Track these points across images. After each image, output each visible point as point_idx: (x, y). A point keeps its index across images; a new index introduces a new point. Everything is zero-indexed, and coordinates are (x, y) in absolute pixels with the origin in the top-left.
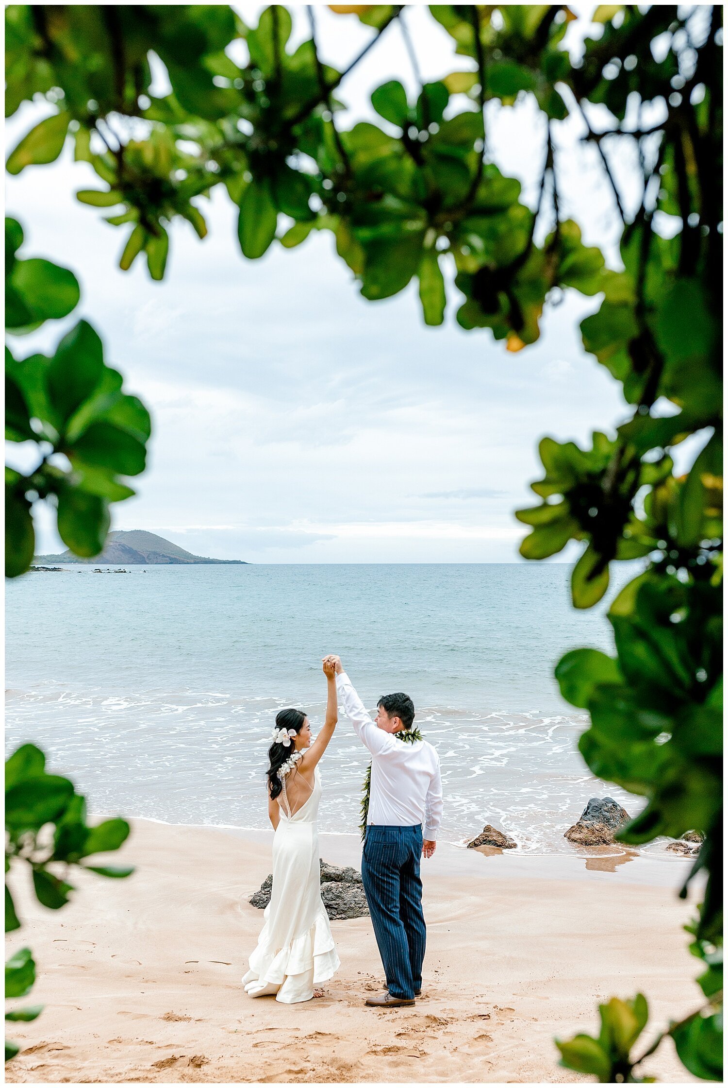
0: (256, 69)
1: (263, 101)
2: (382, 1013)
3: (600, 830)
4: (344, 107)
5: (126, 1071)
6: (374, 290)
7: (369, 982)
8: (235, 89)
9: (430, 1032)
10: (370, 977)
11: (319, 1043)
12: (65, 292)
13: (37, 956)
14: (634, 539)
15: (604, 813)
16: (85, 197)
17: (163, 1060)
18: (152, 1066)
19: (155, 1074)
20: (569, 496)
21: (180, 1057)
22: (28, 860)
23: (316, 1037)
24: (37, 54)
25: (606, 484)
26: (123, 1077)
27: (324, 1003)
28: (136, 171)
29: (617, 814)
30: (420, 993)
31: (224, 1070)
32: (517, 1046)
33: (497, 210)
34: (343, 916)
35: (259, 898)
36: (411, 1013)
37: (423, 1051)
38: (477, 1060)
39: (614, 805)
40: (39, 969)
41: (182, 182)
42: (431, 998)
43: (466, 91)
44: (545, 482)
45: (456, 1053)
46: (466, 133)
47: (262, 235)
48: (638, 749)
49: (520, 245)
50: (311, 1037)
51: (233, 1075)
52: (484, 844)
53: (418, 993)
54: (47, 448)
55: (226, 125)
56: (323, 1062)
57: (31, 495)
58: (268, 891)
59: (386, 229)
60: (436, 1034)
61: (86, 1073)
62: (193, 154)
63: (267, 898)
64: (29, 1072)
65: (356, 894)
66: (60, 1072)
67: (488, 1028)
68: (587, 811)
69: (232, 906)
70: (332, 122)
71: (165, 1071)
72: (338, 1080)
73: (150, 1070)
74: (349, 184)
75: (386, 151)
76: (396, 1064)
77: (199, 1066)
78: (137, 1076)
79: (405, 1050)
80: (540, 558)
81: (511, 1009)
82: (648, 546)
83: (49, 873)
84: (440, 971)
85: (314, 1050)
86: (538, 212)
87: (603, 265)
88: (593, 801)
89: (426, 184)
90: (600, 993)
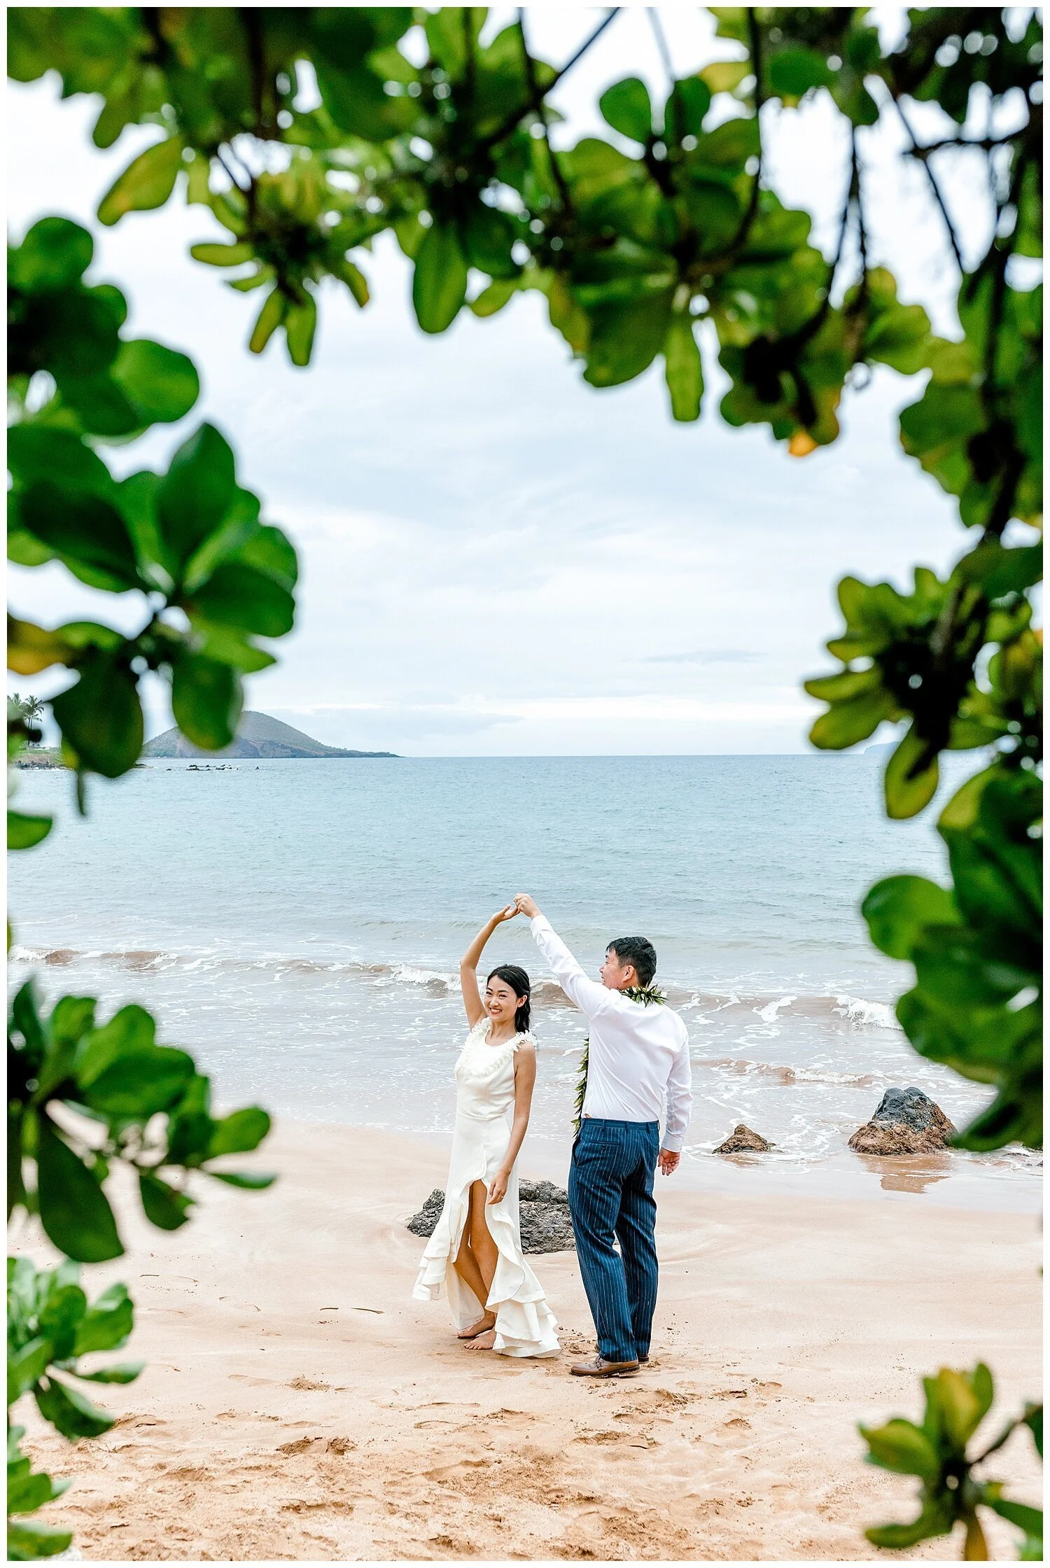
0: (439, 69)
1: (448, 112)
2: (593, 1385)
3: (902, 1134)
4: (561, 118)
5: (242, 1456)
6: (603, 373)
7: (575, 1342)
8: (409, 97)
9: (661, 1413)
10: (576, 1335)
11: (506, 1424)
12: (174, 386)
13: (134, 1294)
14: (974, 719)
15: (907, 1110)
16: (202, 253)
17: (291, 1443)
18: (277, 1450)
19: (281, 1461)
20: (880, 659)
21: (316, 1439)
22: (133, 1163)
23: (502, 1417)
24: (146, 59)
25: (937, 643)
26: (237, 1465)
27: (513, 1370)
28: (273, 215)
29: (927, 1111)
30: (647, 1360)
31: (376, 1459)
32: (785, 1436)
33: (776, 256)
34: (538, 1249)
35: (420, 1221)
36: (634, 1385)
37: (652, 1439)
38: (729, 1455)
39: (921, 1099)
40: (139, 1312)
41: (334, 228)
42: (663, 1365)
43: (731, 89)
44: (847, 640)
45: (698, 1444)
46: (735, 149)
47: (446, 301)
48: (982, 1017)
49: (811, 306)
50: (495, 1416)
51: (388, 1466)
52: (736, 1151)
53: (643, 1358)
54: (158, 600)
55: (396, 148)
56: (513, 1452)
57: (138, 664)
58: (433, 1213)
59: (620, 287)
60: (670, 1417)
61: (188, 1457)
62: (349, 190)
63: (431, 1222)
64: (111, 1454)
65: (557, 1219)
66: (153, 1455)
67: (745, 1410)
68: (883, 1106)
69: (383, 1232)
70: (546, 139)
71: (295, 1458)
72: (534, 1477)
73: (274, 1456)
74: (568, 225)
75: (621, 177)
76: (615, 1457)
77: (341, 1452)
78: (257, 1464)
79: (627, 1438)
80: (841, 746)
81: (776, 1384)
82: (995, 729)
83: (161, 1182)
84: (675, 1328)
85: (500, 1435)
86: (838, 258)
87: (929, 330)
88: (892, 1093)
89: (676, 222)
90: (903, 1365)
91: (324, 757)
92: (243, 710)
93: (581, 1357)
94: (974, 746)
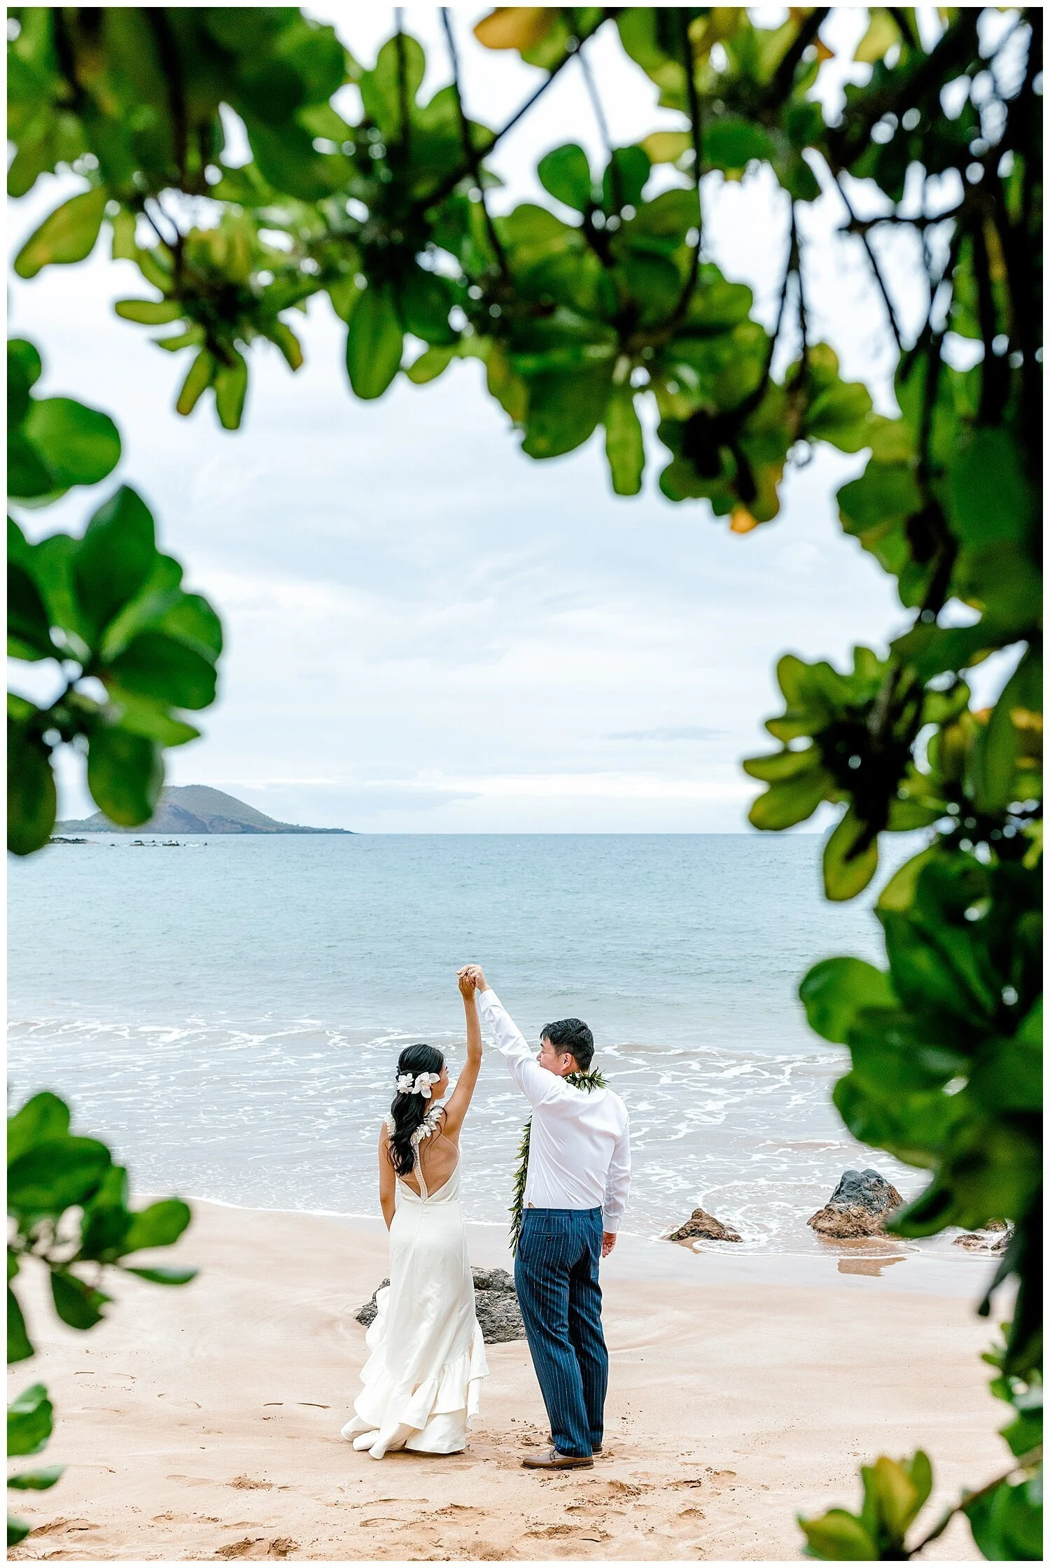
0: (373, 128)
1: (384, 173)
2: (546, 1478)
3: (859, 1216)
4: (499, 182)
6: (542, 444)
7: (527, 1434)
8: (344, 155)
9: (614, 1505)
10: (528, 1426)
11: (455, 1520)
12: (90, 446)
13: (53, 1396)
14: (913, 800)
15: (864, 1192)
16: (127, 309)
17: (232, 1544)
18: (216, 1552)
20: (818, 738)
21: (257, 1540)
22: (44, 1258)
23: (451, 1512)
24: (62, 106)
25: (874, 723)
27: (463, 1464)
28: (201, 273)
29: (884, 1193)
30: (601, 1449)
32: (739, 1526)
33: (717, 330)
34: (496, 1338)
35: (369, 1312)
37: (604, 1532)
38: (682, 1546)
39: (878, 1181)
40: (59, 1414)
41: (266, 288)
42: (616, 1456)
43: (673, 160)
44: (786, 719)
45: (652, 1536)
46: (674, 220)
47: (381, 366)
48: (919, 1101)
49: (751, 380)
50: (444, 1511)
52: (693, 1236)
53: (597, 1448)
54: (73, 669)
55: (329, 207)
56: (462, 1548)
57: (51, 737)
59: (559, 357)
60: (623, 1509)
62: (283, 249)
64: (40, 1561)
65: (509, 1307)
67: (699, 1500)
68: (840, 1189)
69: (331, 1323)
70: (483, 203)
71: (236, 1561)
74: (507, 292)
75: (559, 245)
76: (566, 1551)
77: (284, 1553)
79: (580, 1531)
80: (779, 827)
81: (731, 1473)
82: (933, 810)
83: (73, 1277)
84: (630, 1418)
85: (449, 1531)
86: (777, 333)
87: (870, 408)
88: (849, 1175)
89: (617, 292)
90: (857, 1450)
91: (275, 833)
92: (163, 785)
93: (534, 1448)
94: (914, 828)
